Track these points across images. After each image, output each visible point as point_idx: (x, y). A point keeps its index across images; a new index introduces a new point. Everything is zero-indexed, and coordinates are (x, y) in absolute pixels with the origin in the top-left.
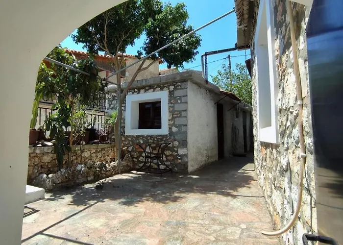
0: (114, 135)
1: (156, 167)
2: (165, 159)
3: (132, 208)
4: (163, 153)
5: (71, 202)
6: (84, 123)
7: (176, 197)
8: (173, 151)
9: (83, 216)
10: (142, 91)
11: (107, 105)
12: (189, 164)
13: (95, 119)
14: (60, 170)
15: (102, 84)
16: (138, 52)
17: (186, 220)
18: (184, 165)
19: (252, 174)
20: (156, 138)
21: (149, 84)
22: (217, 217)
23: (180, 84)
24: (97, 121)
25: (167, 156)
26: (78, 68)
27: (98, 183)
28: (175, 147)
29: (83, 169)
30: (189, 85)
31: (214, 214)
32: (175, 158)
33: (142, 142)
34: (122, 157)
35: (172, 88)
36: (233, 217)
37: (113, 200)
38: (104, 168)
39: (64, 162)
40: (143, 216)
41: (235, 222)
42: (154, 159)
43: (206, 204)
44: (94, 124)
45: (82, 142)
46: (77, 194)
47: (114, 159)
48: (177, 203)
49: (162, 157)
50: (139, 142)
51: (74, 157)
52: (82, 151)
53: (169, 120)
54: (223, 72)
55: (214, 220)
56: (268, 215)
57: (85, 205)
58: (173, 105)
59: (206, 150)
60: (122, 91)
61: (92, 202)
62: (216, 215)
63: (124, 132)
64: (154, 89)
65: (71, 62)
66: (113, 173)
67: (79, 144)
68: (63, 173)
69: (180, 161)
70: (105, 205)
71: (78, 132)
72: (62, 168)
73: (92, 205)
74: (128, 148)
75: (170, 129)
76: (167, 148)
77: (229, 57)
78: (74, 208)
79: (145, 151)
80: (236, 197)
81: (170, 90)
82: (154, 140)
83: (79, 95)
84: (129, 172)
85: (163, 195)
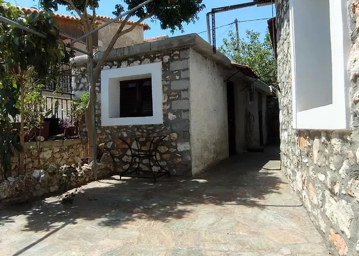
0: (86, 127)
1: (147, 169)
2: (158, 158)
3: (119, 231)
4: (156, 150)
5: (26, 227)
6: (41, 110)
7: (180, 211)
8: (170, 146)
9: (44, 248)
10: (124, 64)
11: (74, 85)
12: (193, 163)
13: (57, 103)
14: (6, 179)
15: (65, 52)
16: (117, 6)
17: (201, 247)
18: (186, 165)
19: (279, 174)
20: (146, 129)
21: (134, 53)
22: (245, 239)
23: (177, 52)
24: (60, 107)
25: (161, 154)
26: (27, 26)
27: (66, 196)
28: (172, 141)
29: (42, 176)
30: (191, 53)
31: (239, 235)
32: (174, 155)
33: (125, 135)
34: (99, 156)
35: (166, 58)
36: (268, 238)
37: (89, 220)
38: (73, 173)
39: (13, 167)
40: (137, 244)
41: (273, 246)
42: (144, 158)
43: (225, 220)
44: (56, 112)
45: (39, 137)
46: (35, 212)
47: (87, 159)
48: (183, 220)
49: (155, 155)
50: (122, 135)
51: (29, 160)
52: (40, 151)
53: (164, 104)
54: (229, 41)
55: (242, 244)
56: (316, 232)
57: (48, 230)
58: (168, 82)
59: (214, 144)
60: (95, 64)
61: (58, 224)
62: (243, 236)
63: (100, 122)
64: (141, 61)
65: (15, 16)
66: (87, 180)
67: (34, 140)
68: (11, 184)
69: (180, 160)
70: (77, 227)
71: (33, 123)
72: (10, 175)
73: (58, 229)
74: (106, 144)
75: (165, 116)
76: (161, 142)
77: (236, 22)
78: (31, 235)
79: (130, 148)
80: (264, 208)
81: (165, 61)
82: (142, 132)
83: (30, 68)
84: (109, 176)
85: (162, 210)
